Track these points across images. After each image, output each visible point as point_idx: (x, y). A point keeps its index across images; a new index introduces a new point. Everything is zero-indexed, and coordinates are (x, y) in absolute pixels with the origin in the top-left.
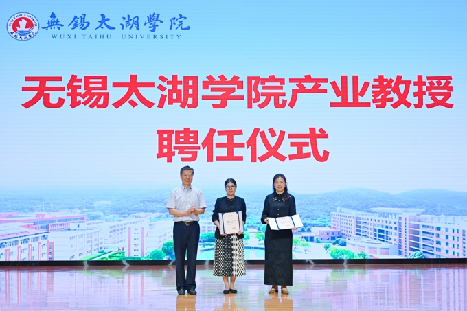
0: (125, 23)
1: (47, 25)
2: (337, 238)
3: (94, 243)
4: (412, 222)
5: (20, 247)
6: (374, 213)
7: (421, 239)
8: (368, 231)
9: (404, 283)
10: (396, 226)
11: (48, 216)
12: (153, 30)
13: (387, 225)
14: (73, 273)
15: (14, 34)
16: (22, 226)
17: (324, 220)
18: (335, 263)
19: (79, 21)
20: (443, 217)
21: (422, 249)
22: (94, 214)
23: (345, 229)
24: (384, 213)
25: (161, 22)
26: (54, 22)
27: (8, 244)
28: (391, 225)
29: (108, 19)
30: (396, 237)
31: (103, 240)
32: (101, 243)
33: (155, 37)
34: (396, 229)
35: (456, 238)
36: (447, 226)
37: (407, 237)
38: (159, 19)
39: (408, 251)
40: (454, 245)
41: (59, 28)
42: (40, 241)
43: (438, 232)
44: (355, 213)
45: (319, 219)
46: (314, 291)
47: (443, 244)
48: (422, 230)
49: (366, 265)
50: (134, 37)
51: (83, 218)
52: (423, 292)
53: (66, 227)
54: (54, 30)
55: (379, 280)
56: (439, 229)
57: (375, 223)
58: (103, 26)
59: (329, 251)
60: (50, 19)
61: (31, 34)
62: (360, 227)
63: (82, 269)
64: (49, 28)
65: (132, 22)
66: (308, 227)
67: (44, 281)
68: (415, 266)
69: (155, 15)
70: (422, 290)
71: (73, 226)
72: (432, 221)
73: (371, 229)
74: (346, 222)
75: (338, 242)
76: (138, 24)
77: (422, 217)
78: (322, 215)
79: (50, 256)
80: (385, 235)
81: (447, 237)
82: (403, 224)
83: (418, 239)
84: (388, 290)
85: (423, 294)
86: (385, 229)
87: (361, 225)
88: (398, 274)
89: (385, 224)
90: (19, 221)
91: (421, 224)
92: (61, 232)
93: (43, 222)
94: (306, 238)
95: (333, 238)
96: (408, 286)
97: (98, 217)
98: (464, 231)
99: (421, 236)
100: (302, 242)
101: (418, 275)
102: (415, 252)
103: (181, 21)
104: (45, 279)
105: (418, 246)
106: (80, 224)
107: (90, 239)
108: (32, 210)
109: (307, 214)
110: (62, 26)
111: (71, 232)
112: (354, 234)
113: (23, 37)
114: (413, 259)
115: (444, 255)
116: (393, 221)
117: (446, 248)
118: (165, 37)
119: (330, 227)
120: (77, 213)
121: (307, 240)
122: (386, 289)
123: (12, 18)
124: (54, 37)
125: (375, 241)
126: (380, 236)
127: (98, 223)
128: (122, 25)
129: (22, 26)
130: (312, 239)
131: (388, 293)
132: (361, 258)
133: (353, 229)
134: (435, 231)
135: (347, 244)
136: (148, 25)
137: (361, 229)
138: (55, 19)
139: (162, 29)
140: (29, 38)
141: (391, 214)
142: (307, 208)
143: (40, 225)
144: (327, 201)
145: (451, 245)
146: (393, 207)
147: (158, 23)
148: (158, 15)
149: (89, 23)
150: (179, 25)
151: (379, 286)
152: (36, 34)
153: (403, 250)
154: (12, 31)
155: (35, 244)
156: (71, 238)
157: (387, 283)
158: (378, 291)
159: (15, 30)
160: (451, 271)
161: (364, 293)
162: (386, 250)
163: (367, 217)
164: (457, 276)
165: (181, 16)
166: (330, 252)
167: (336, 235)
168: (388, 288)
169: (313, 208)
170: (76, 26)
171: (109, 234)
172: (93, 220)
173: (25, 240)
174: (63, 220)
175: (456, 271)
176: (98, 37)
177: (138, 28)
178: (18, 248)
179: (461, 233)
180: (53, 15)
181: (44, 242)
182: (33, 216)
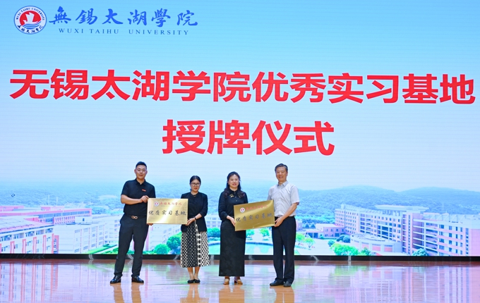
0: (132, 18)
1: (55, 19)
2: (341, 235)
3: (99, 236)
4: (416, 220)
5: (25, 240)
6: (378, 210)
7: (425, 237)
8: (371, 228)
9: (407, 280)
10: (400, 223)
11: (53, 209)
12: (161, 26)
13: (391, 222)
14: (78, 266)
15: (22, 27)
16: (27, 219)
17: (329, 217)
18: (339, 260)
19: (87, 15)
20: (446, 215)
21: (425, 247)
22: (99, 207)
23: (350, 226)
24: (388, 211)
25: (169, 17)
26: (61, 16)
27: (13, 236)
28: (395, 223)
29: (116, 14)
30: (400, 235)
31: (108, 234)
32: (106, 237)
33: (162, 32)
34: (399, 226)
35: (459, 237)
36: (451, 224)
37: (411, 235)
38: (167, 14)
39: (412, 249)
40: (457, 243)
41: (66, 22)
42: (45, 234)
43: (442, 230)
44: (359, 210)
45: (323, 216)
46: (317, 287)
47: (446, 242)
48: (425, 227)
49: (370, 262)
50: (142, 32)
51: (89, 212)
52: (425, 289)
53: (71, 220)
54: (61, 24)
55: (382, 276)
56: (442, 227)
57: (379, 220)
58: (111, 20)
59: (333, 247)
60: (58, 13)
61: (38, 27)
62: (364, 224)
63: (87, 263)
64: (56, 22)
65: (140, 18)
66: (313, 223)
67: (49, 274)
68: (419, 264)
69: (163, 11)
70: (425, 287)
71: (78, 219)
72: (436, 219)
73: (375, 226)
74: (350, 218)
75: (342, 239)
76: (145, 20)
77: (426, 215)
78: (326, 211)
79: (55, 249)
80: (389, 232)
81: (450, 235)
82: (407, 222)
83: (421, 237)
84: (391, 287)
85: (425, 291)
86: (389, 227)
87: (365, 222)
88: (400, 271)
89: (389, 221)
90: (25, 214)
91: (425, 222)
92: (66, 226)
93: (48, 215)
94: (310, 234)
95: (337, 235)
96: (411, 283)
97: (104, 211)
98: (467, 229)
99: (425, 234)
100: (306, 238)
101: (420, 272)
102: (418, 250)
103: (189, 17)
104: (50, 272)
105: (421, 243)
106: (86, 218)
107: (95, 233)
108: (37, 203)
109: (311, 211)
110: (70, 20)
111: (76, 225)
112: (358, 231)
113: (30, 31)
114: (416, 256)
115: (447, 253)
116: (397, 218)
117: (449, 246)
118: (172, 32)
119: (334, 223)
120: (82, 207)
121: (311, 237)
122: (389, 286)
123: (20, 11)
124: (61, 31)
125: (379, 238)
126: (384, 233)
127: (103, 217)
128: (129, 20)
129: (29, 19)
130: (316, 235)
131: (391, 290)
132: (365, 254)
133: (358, 226)
134: (438, 229)
135: (351, 241)
136: (156, 20)
137: (365, 226)
138: (63, 13)
139: (170, 24)
140: (36, 31)
141: (395, 211)
142: (311, 204)
143: (45, 219)
144: (332, 198)
145: (454, 243)
146: (397, 205)
147: (165, 18)
148: (166, 10)
149: (96, 18)
150: (187, 21)
151: (382, 283)
152: (43, 27)
153: (407, 247)
154: (20, 25)
155: (40, 237)
156: (76, 232)
157: (391, 280)
158: (381, 288)
159: (22, 23)
160: (454, 269)
161: (367, 289)
162: (389, 247)
163: (371, 214)
164: (459, 274)
165: (188, 12)
166: (334, 249)
167: (340, 232)
168: (391, 284)
169: (317, 204)
170: (83, 20)
171: (114, 228)
172: (99, 213)
173: (30, 233)
174: (68, 214)
175: (459, 269)
176: (106, 31)
177: (145, 24)
178: (23, 240)
179: (464, 231)
180: (61, 9)
181: (49, 235)
182: (38, 210)
